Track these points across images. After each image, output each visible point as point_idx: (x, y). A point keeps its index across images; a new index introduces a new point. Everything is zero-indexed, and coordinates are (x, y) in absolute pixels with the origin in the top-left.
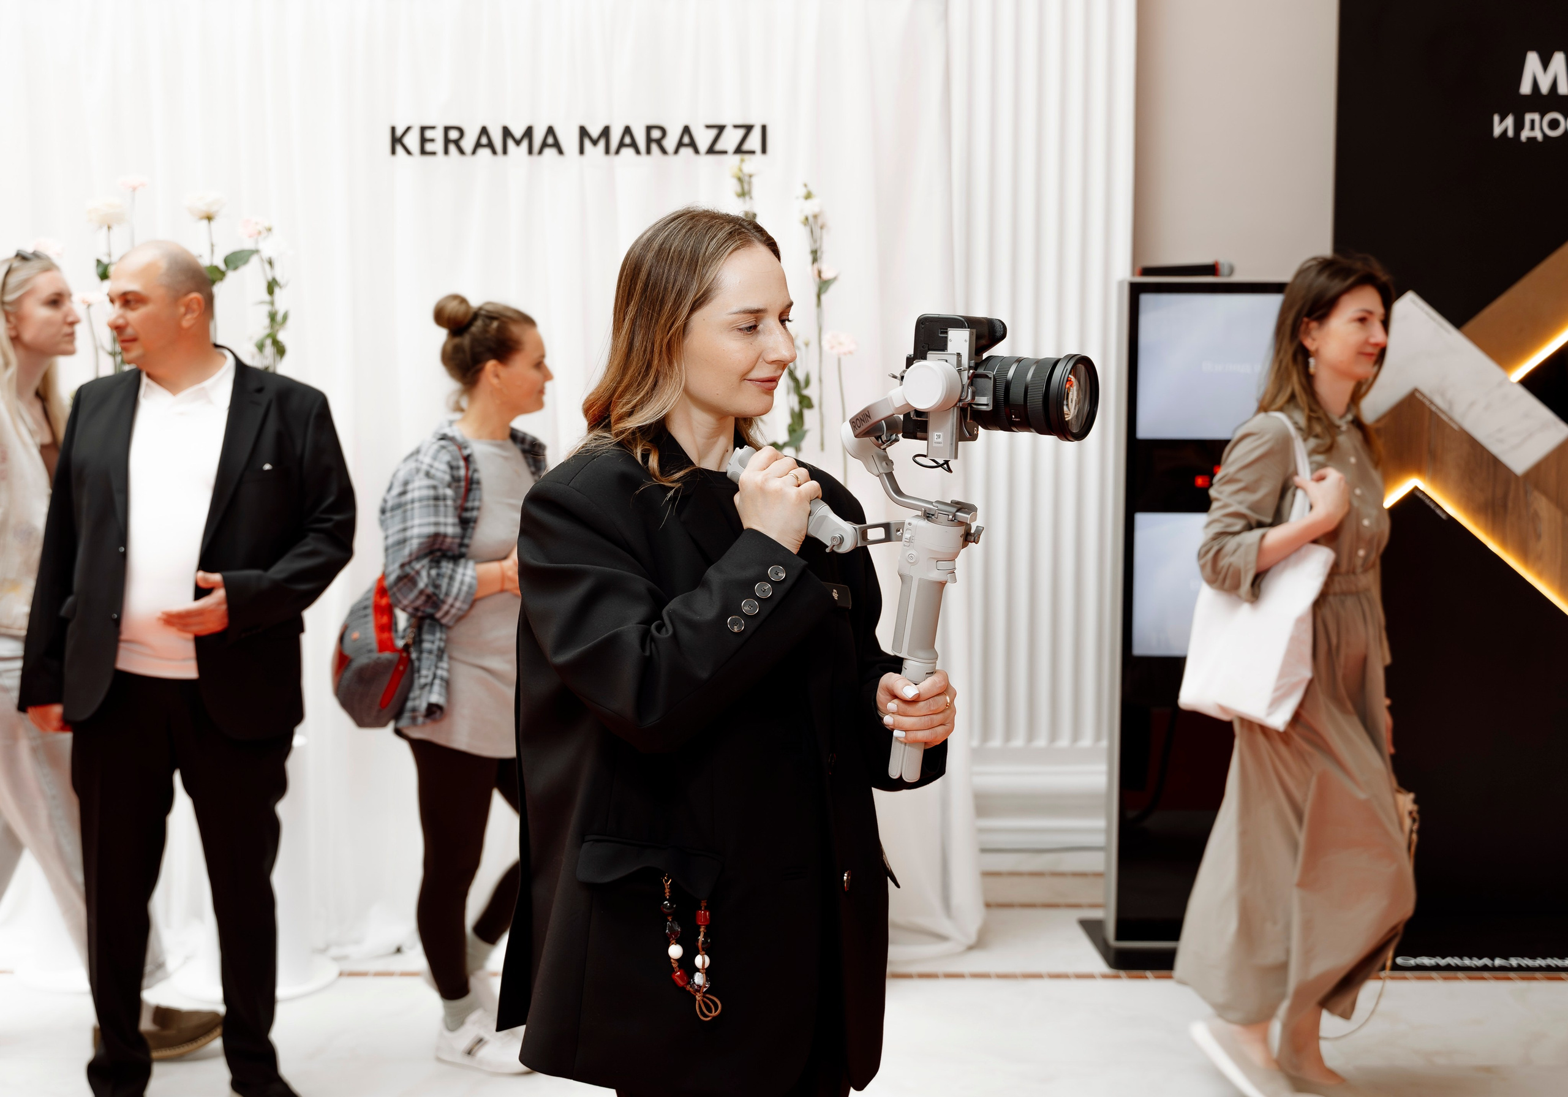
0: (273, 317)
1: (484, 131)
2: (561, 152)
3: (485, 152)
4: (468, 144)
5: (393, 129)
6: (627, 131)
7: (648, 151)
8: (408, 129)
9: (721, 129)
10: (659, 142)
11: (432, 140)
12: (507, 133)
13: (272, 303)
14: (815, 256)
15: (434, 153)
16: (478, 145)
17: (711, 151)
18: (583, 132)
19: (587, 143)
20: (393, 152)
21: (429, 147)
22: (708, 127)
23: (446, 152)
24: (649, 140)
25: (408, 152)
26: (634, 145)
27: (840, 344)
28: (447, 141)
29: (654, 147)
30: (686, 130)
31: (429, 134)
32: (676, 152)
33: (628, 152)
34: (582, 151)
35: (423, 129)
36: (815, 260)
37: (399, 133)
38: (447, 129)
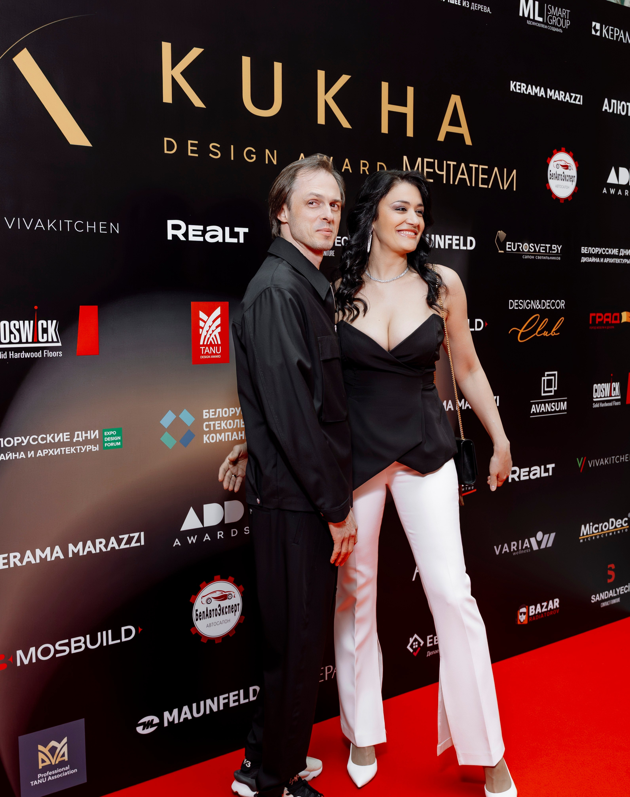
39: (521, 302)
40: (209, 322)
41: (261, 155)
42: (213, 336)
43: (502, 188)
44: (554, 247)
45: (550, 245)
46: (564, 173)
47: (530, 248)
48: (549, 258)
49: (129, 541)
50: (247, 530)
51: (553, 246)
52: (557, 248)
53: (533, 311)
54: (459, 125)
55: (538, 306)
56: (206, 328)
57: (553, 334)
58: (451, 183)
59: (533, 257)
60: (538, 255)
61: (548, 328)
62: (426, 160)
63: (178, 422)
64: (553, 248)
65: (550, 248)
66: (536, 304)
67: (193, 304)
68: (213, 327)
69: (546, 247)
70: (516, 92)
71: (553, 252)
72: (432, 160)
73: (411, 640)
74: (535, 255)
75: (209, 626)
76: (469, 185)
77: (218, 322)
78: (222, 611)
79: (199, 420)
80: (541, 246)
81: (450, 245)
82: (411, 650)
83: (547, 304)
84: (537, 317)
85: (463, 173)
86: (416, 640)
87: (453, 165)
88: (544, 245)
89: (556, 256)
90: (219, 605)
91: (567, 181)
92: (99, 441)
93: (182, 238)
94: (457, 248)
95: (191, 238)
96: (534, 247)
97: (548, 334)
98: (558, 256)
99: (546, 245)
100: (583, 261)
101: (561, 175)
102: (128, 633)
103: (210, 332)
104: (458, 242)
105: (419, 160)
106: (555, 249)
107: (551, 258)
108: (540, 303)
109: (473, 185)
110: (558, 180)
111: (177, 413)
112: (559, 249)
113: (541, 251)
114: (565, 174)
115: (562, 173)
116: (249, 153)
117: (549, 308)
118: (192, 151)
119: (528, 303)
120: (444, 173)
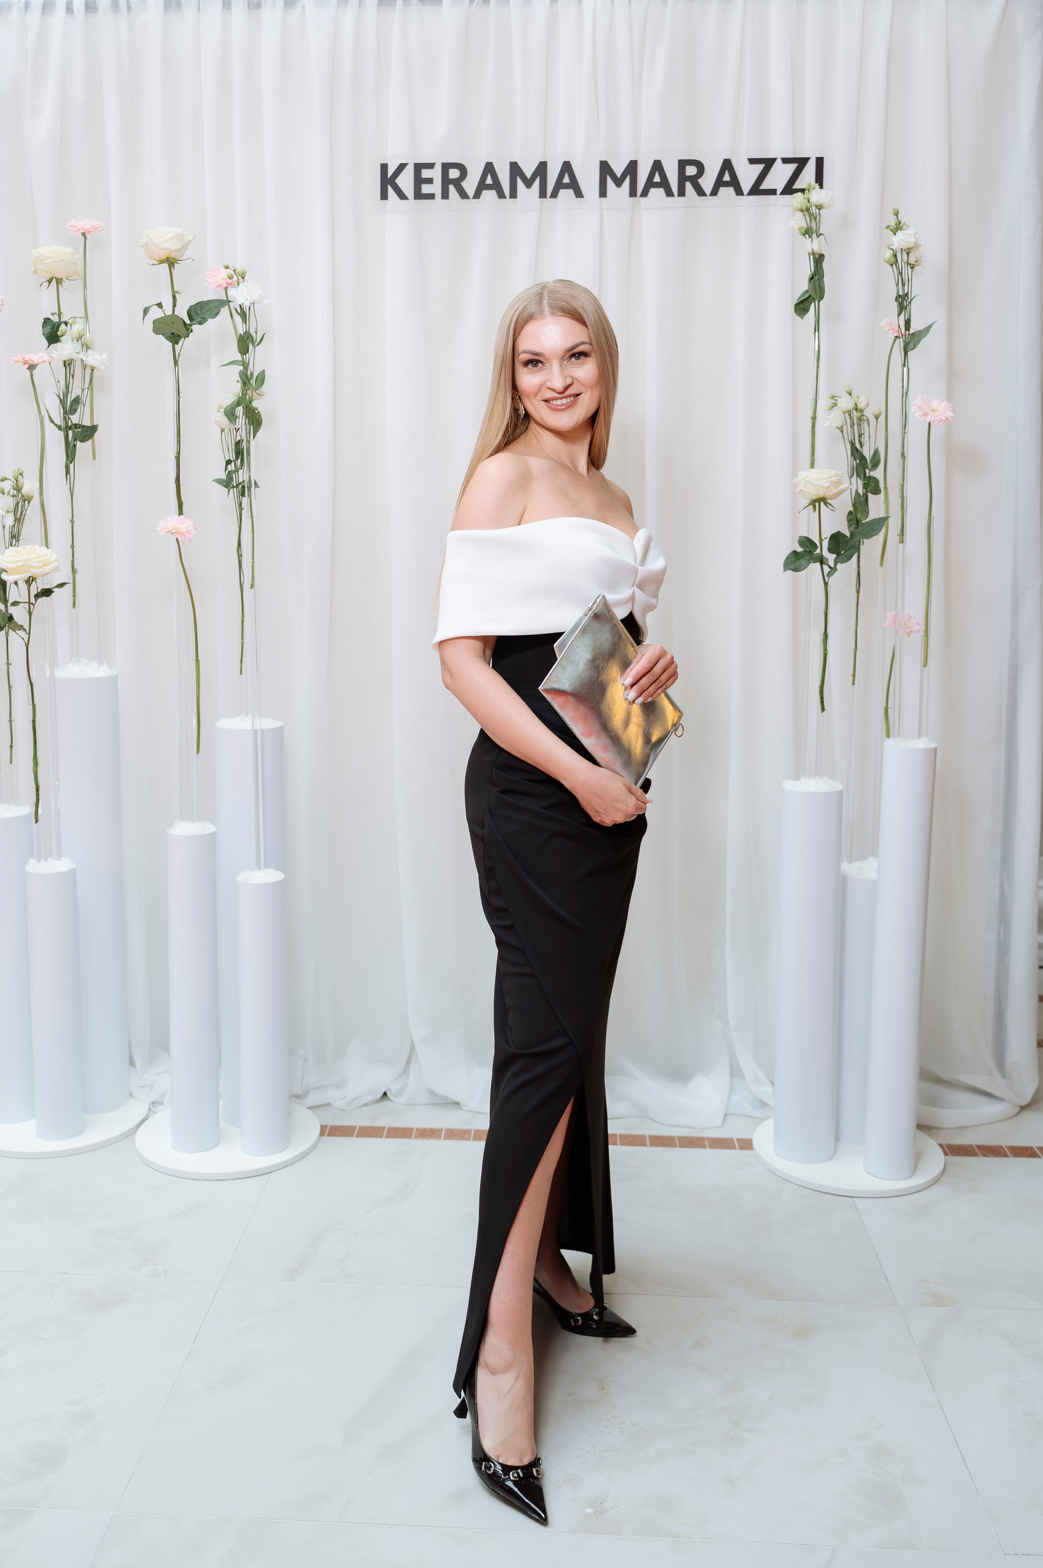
0: (245, 380)
1: (489, 168)
2: (579, 194)
3: (489, 195)
4: (470, 185)
5: (384, 167)
6: (657, 166)
7: (682, 192)
8: (402, 167)
9: (768, 163)
10: (694, 180)
11: (430, 181)
12: (515, 170)
13: (246, 365)
14: (903, 302)
15: (431, 196)
16: (482, 186)
17: (756, 190)
18: (605, 169)
19: (610, 182)
20: (384, 196)
21: (426, 189)
22: (752, 161)
23: (445, 195)
24: (683, 178)
25: (402, 196)
26: (664, 184)
27: (933, 410)
28: (446, 182)
29: (688, 186)
30: (727, 165)
31: (426, 174)
32: (714, 192)
33: (657, 193)
34: (603, 193)
35: (419, 167)
36: (902, 308)
37: (390, 173)
38: (446, 167)
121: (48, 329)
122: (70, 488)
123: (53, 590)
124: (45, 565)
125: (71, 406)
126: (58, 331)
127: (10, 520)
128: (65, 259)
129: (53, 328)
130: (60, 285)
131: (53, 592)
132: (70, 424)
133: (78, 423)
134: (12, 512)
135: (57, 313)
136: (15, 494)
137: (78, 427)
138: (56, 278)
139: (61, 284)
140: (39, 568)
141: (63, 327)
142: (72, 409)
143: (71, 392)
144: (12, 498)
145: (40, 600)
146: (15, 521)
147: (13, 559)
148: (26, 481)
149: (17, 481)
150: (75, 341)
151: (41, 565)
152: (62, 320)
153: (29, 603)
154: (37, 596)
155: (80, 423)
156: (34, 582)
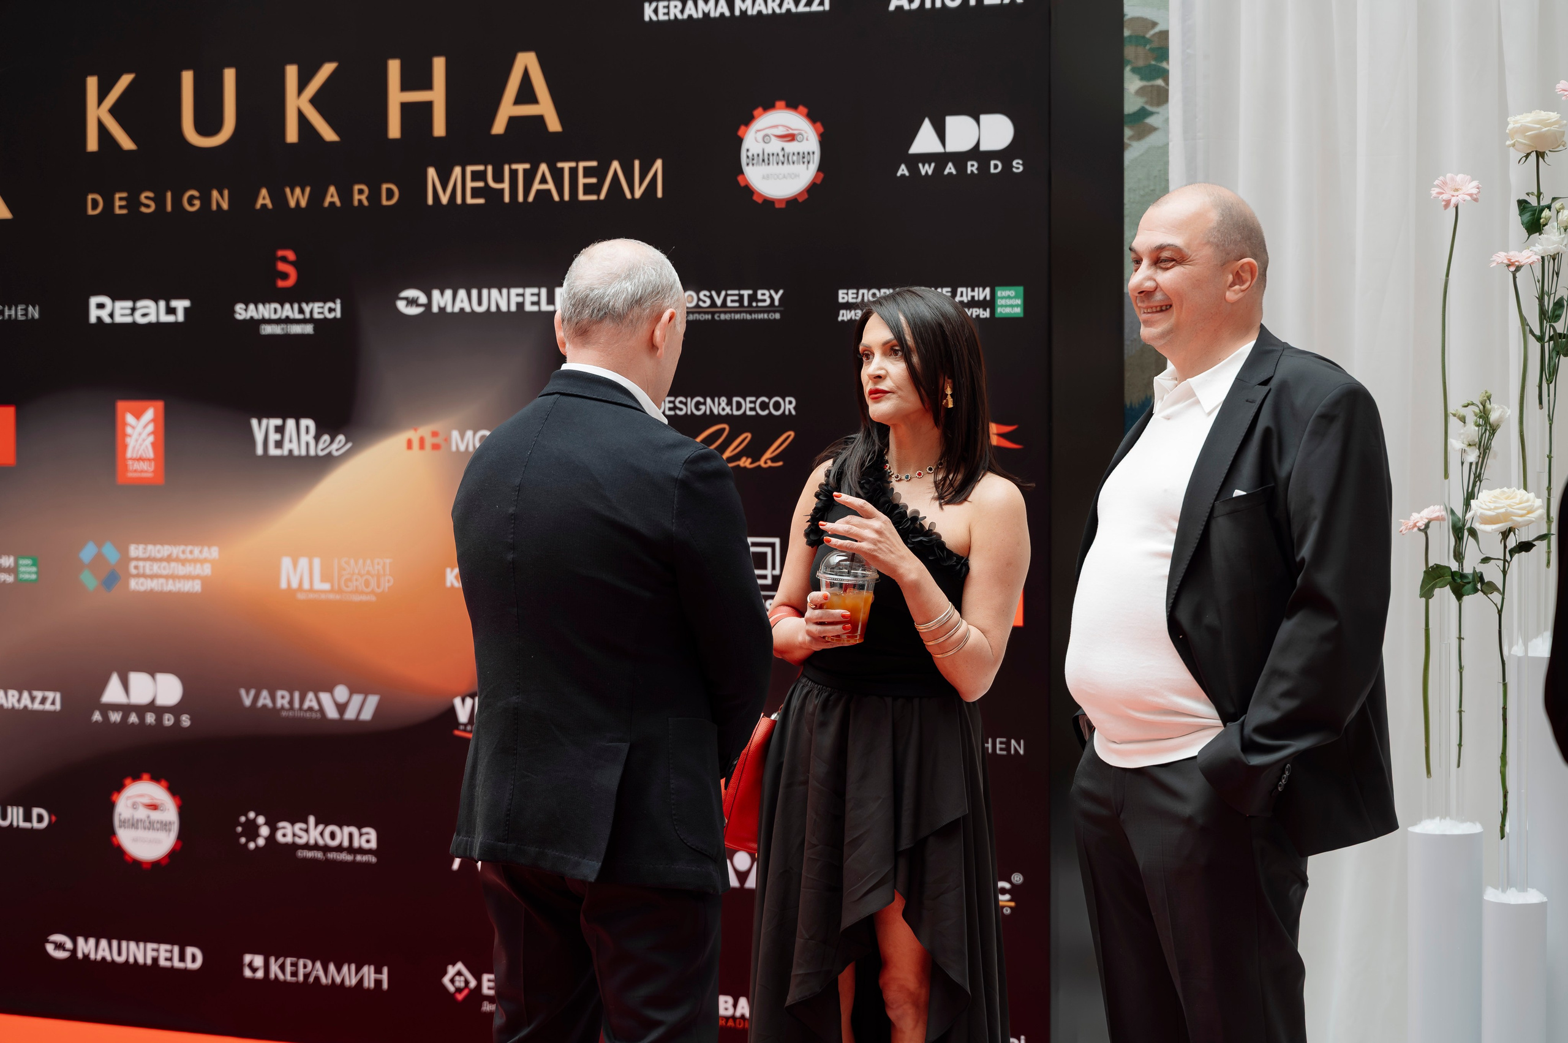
39: (681, 402)
40: (139, 428)
41: (206, 199)
42: (143, 447)
43: (629, 196)
44: (763, 294)
45: (750, 292)
46: (783, 149)
47: (699, 299)
48: (749, 317)
49: (43, 701)
50: (186, 721)
51: (760, 292)
52: (771, 297)
53: (713, 419)
54: (532, 99)
55: (723, 409)
56: (135, 436)
57: (766, 463)
58: (521, 199)
59: (709, 317)
60: (720, 312)
61: (754, 451)
62: (470, 169)
63: (99, 558)
64: (760, 297)
65: (753, 298)
66: (719, 404)
67: (121, 405)
68: (144, 435)
69: (741, 297)
70: (658, 21)
71: (760, 304)
72: (481, 168)
73: (451, 971)
74: (713, 314)
75: (135, 840)
76: (556, 198)
77: (151, 428)
78: (151, 826)
79: (126, 559)
80: (726, 295)
81: (521, 306)
82: (452, 989)
83: (748, 406)
84: (723, 430)
85: (543, 180)
86: (459, 973)
87: (525, 170)
88: (736, 292)
89: (768, 312)
90: (148, 817)
91: (793, 163)
92: (13, 570)
93: (107, 320)
94: (535, 308)
95: (118, 319)
96: (711, 297)
97: (751, 463)
98: (775, 312)
99: (742, 292)
100: (845, 319)
101: (775, 155)
102: (40, 819)
103: (140, 441)
104: (535, 299)
105: (457, 170)
106: (767, 297)
107: (755, 316)
108: (729, 403)
109: (567, 197)
110: (769, 164)
111: (99, 545)
112: (777, 298)
113: (729, 304)
114: (787, 150)
115: (778, 150)
116: (191, 199)
117: (753, 413)
118: (121, 207)
119: (697, 404)
120: (506, 186)
121: (1527, 216)
122: (1549, 415)
123: (1534, 543)
124: (1529, 513)
125: (1554, 310)
126: (1541, 219)
127: (1473, 456)
128: (1552, 128)
129: (1533, 214)
130: (1540, 159)
131: (1534, 545)
132: (1552, 333)
133: (1562, 332)
134: (1475, 445)
135: (1536, 193)
136: (1481, 423)
137: (1562, 337)
138: (1536, 151)
139: (1543, 158)
140: (1522, 516)
141: (1546, 213)
142: (1555, 314)
143: (1555, 293)
144: (1477, 428)
145: (1516, 556)
146: (1479, 457)
147: (1492, 506)
148: (1496, 407)
149: (1484, 407)
150: (1562, 230)
151: (1524, 512)
152: (1542, 203)
153: (1505, 560)
154: (1512, 552)
155: (1565, 332)
156: (1512, 533)
